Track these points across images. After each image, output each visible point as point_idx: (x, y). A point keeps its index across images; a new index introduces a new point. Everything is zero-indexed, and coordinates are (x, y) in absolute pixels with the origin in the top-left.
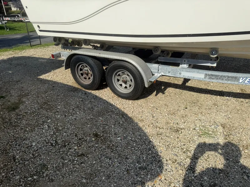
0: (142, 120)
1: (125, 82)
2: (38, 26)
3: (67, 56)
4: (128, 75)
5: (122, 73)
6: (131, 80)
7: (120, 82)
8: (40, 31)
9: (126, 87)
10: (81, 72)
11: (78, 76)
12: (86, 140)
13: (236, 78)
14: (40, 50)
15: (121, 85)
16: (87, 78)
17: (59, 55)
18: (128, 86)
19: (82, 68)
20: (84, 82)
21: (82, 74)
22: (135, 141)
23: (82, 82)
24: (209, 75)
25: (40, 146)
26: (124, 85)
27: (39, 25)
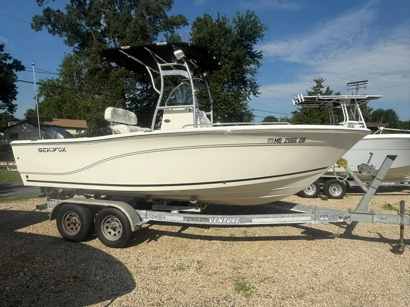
0: (127, 263)
1: (114, 229)
2: (27, 177)
3: (54, 207)
4: (117, 222)
5: (112, 219)
6: (120, 226)
7: (110, 230)
8: (28, 181)
9: (115, 235)
10: (68, 222)
11: (64, 227)
12: (64, 282)
13: (206, 218)
14: (15, 203)
15: (110, 233)
16: (75, 228)
17: (45, 207)
18: (117, 233)
19: (70, 217)
20: (70, 233)
21: (69, 225)
22: (114, 278)
23: (68, 233)
24: (187, 218)
25: (14, 289)
26: (113, 232)
27: (28, 175)
